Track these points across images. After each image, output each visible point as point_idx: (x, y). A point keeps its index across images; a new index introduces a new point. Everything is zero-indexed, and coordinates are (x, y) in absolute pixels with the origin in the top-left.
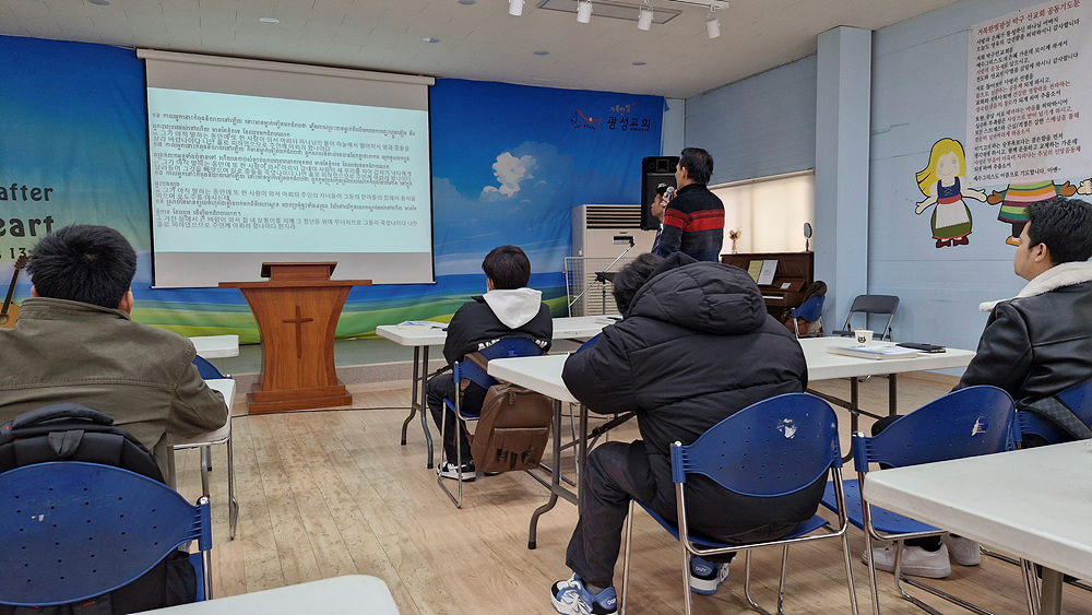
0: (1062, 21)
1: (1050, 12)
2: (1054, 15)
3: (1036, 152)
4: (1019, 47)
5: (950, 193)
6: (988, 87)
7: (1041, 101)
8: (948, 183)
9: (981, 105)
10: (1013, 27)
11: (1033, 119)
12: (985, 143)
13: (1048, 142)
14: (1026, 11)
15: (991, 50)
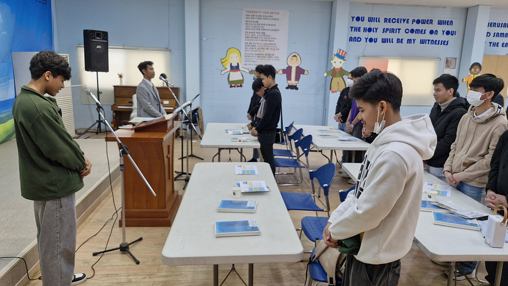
0: (274, 17)
1: (270, 13)
2: (271, 15)
3: (266, 59)
4: (261, 22)
5: (235, 68)
6: (250, 33)
7: (268, 42)
8: (235, 64)
9: (247, 39)
10: (258, 14)
11: (265, 48)
12: (248, 52)
13: (270, 56)
14: (263, 10)
15: (250, 20)
